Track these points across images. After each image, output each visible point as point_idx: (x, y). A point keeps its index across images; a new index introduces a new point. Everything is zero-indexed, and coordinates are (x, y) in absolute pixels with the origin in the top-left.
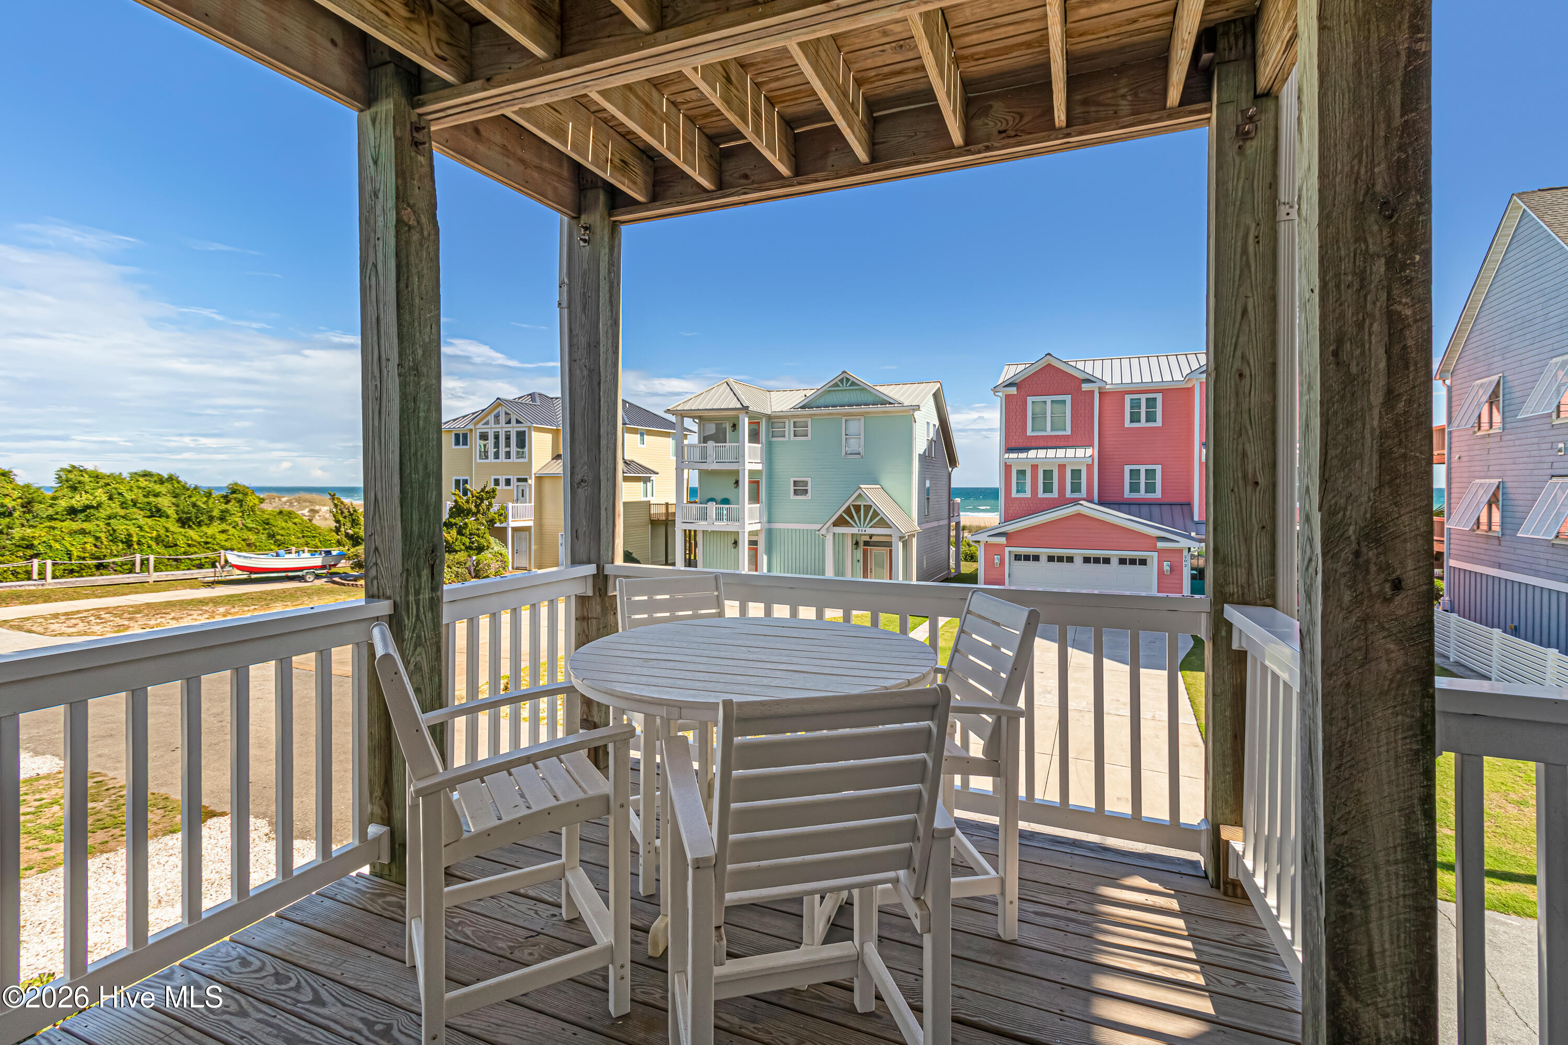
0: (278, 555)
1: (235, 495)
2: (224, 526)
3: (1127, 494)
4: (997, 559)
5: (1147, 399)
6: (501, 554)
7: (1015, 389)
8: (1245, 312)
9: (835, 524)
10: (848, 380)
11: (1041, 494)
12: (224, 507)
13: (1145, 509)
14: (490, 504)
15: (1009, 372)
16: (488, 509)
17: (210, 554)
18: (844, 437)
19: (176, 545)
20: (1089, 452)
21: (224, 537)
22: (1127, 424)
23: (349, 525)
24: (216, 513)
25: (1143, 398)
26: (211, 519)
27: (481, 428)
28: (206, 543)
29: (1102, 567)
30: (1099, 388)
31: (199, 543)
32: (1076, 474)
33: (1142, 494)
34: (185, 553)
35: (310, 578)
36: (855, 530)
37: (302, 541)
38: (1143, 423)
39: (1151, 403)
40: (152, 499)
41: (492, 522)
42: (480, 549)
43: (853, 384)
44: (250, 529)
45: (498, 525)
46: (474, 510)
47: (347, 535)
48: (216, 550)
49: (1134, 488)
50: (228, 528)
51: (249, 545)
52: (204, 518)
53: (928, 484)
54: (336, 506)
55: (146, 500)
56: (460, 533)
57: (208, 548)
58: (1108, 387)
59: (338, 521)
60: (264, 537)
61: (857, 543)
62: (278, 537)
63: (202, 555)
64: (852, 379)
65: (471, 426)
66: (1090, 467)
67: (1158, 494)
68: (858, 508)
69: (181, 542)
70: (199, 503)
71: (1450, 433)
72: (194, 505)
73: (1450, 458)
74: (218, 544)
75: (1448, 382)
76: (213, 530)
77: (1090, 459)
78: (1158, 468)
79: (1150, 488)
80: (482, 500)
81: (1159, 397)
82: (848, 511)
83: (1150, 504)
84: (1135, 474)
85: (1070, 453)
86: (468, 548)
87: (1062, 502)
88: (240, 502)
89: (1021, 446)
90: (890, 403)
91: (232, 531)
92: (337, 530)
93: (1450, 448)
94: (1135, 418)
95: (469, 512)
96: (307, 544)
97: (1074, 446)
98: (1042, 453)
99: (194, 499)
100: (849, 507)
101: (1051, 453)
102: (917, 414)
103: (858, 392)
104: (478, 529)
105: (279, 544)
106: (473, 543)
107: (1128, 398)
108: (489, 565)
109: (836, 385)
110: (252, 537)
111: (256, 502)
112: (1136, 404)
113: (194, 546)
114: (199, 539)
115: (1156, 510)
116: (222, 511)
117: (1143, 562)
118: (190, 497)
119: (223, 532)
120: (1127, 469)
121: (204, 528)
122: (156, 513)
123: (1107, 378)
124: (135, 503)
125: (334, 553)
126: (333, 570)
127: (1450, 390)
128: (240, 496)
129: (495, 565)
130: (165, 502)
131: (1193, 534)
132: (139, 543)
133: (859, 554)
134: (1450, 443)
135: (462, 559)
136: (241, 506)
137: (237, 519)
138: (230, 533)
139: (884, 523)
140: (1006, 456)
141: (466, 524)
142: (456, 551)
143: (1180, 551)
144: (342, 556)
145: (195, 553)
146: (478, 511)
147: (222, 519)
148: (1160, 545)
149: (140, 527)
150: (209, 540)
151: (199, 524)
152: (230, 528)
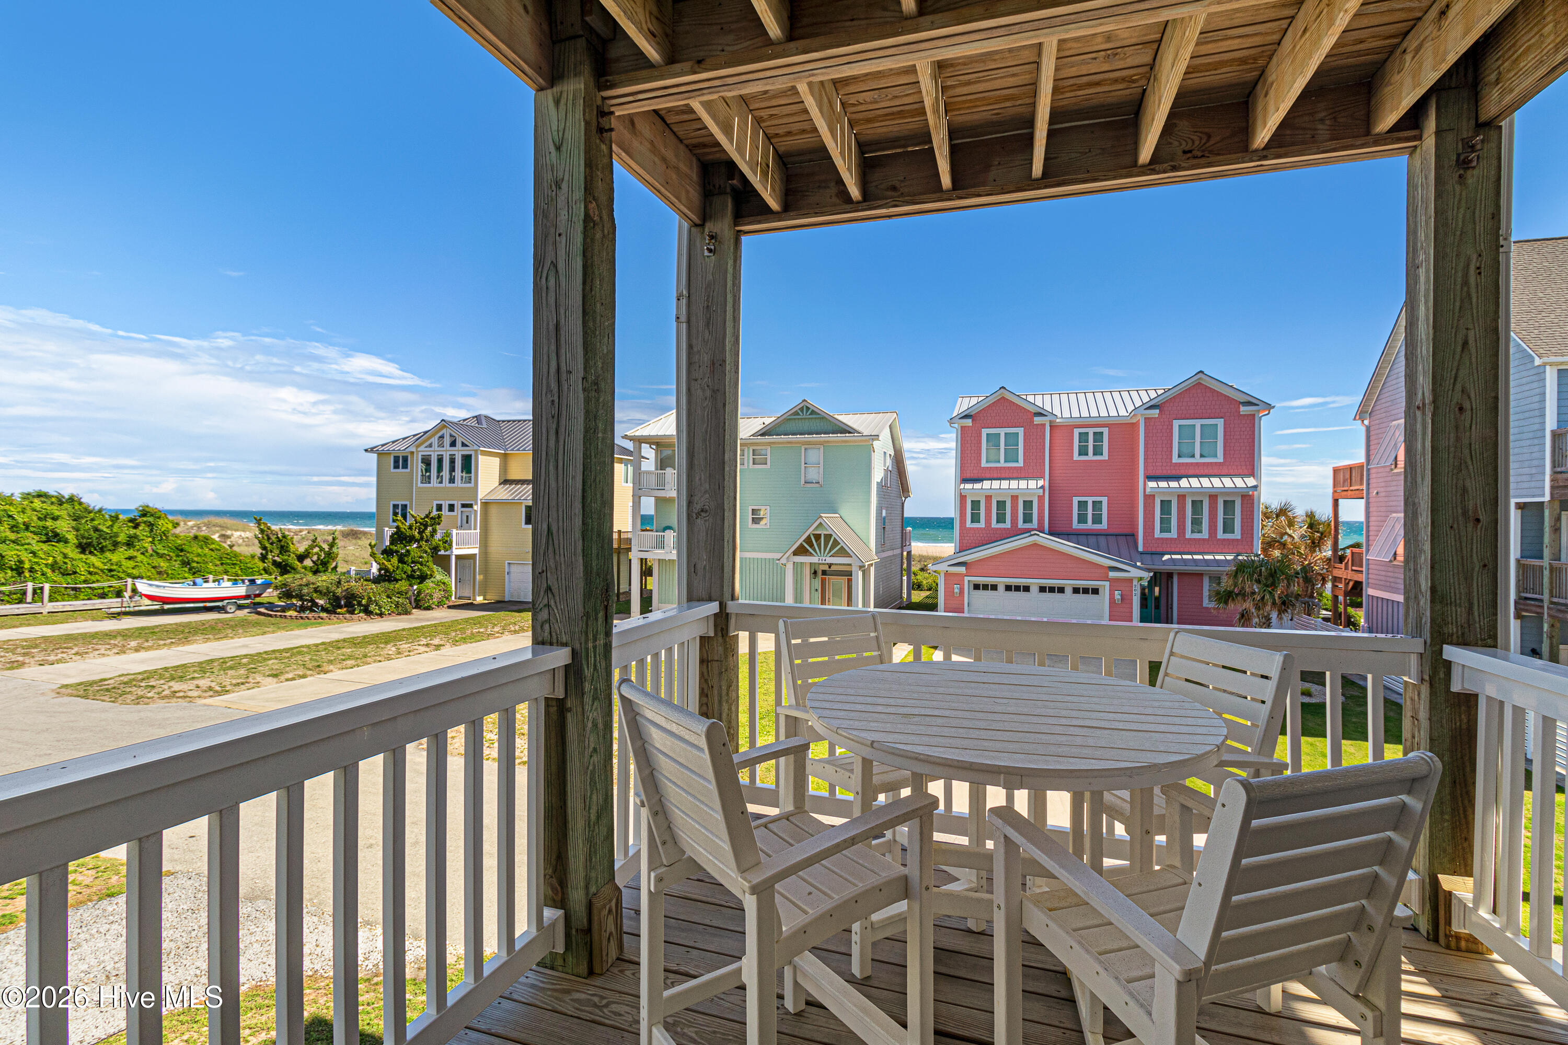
0: (195, 584)
1: (145, 519)
2: (131, 552)
3: (1075, 525)
4: (956, 589)
5: (1095, 433)
6: (444, 583)
7: (970, 420)
8: (1465, 344)
9: (795, 553)
10: (808, 408)
11: (994, 524)
12: (132, 531)
13: (1092, 540)
14: (434, 531)
15: (964, 404)
16: (432, 536)
17: (115, 583)
18: (803, 466)
19: (76, 573)
20: (1041, 483)
21: (131, 563)
22: (1076, 457)
23: (277, 552)
24: (122, 538)
25: (1091, 431)
27: (423, 451)
28: (111, 570)
29: (1056, 596)
30: (1050, 422)
31: (102, 570)
32: (1028, 504)
33: (1089, 525)
34: (86, 582)
35: (231, 608)
36: (814, 559)
37: (220, 569)
38: (1091, 457)
39: (1098, 436)
40: (49, 522)
41: (436, 549)
42: (423, 578)
43: (813, 412)
44: (161, 556)
45: (442, 552)
46: (417, 536)
47: (275, 563)
48: (121, 578)
49: (1082, 519)
50: (135, 554)
51: (160, 573)
52: (108, 543)
53: (884, 514)
54: (262, 531)
55: (42, 523)
56: (401, 561)
57: (112, 576)
58: (1058, 420)
59: (264, 548)
60: (177, 565)
61: (815, 573)
62: (194, 565)
63: (106, 584)
64: (812, 408)
65: (413, 449)
66: (1041, 498)
67: (1104, 525)
68: (818, 537)
69: (82, 569)
70: (101, 527)
71: (1368, 470)
72: (96, 530)
73: (1368, 493)
74: (124, 572)
75: (1366, 422)
76: (118, 556)
77: (1041, 490)
78: (1105, 500)
79: (1097, 519)
80: (426, 526)
81: (1105, 431)
82: (808, 540)
83: (1097, 534)
84: (1083, 505)
85: (1023, 484)
86: (410, 577)
87: (1015, 532)
88: (151, 525)
89: (976, 476)
90: (850, 433)
91: (140, 557)
92: (263, 558)
93: (1368, 484)
94: (1083, 451)
95: (412, 539)
96: (226, 572)
97: (1027, 478)
98: (996, 484)
99: (96, 523)
100: (809, 537)
101: (1005, 484)
102: (875, 443)
103: (818, 421)
104: (421, 557)
105: (195, 572)
106: (414, 571)
107: (1076, 432)
108: (431, 596)
109: (796, 413)
110: (164, 565)
111: (170, 526)
112: (1083, 437)
113: (96, 573)
114: (101, 566)
115: (1102, 540)
116: (130, 537)
117: (1096, 591)
118: (92, 520)
119: (130, 558)
120: (1076, 500)
121: (108, 554)
122: (53, 537)
123: (1057, 412)
124: (28, 527)
125: (259, 582)
126: (258, 600)
127: (1368, 429)
128: (151, 519)
129: (437, 595)
130: (63, 526)
131: (1139, 564)
132: (32, 570)
133: (817, 583)
134: (1368, 480)
135: (403, 588)
136: (151, 531)
137: (146, 545)
138: (139, 559)
139: (843, 552)
140: (962, 486)
141: (408, 551)
142: (397, 580)
143: (1130, 580)
144: (267, 585)
145: (98, 581)
146: (422, 538)
147: (129, 545)
148: (1112, 574)
149: (34, 553)
150: (114, 567)
151: (102, 550)
152: (138, 554)
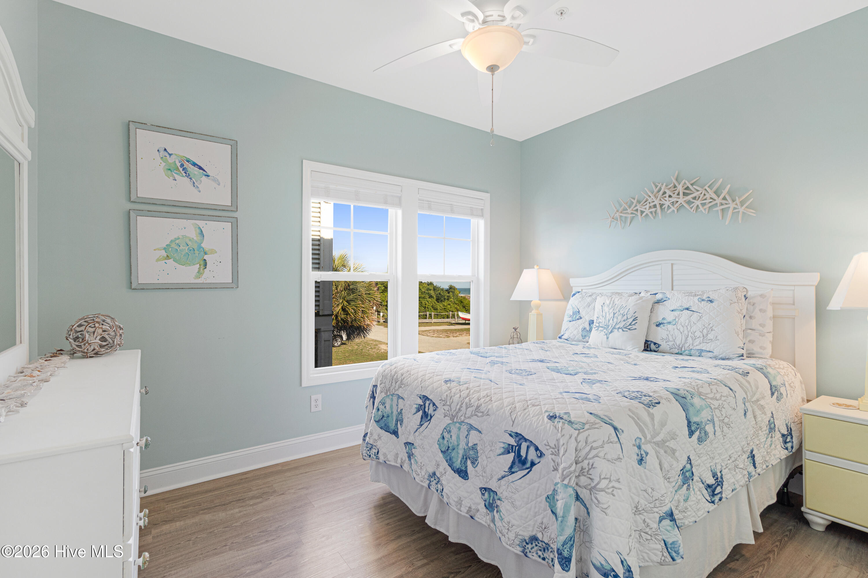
1: (451, 290)
12: (448, 294)
19: (437, 309)
21: (449, 306)
26: (445, 299)
28: (445, 309)
34: (439, 312)
40: (429, 292)
44: (456, 304)
52: (442, 299)
55: (427, 292)
60: (461, 307)
63: (444, 314)
69: (439, 308)
70: (441, 293)
72: (440, 294)
76: (445, 303)
88: (453, 292)
91: (451, 304)
99: (439, 291)
110: (458, 307)
113: (442, 310)
118: (438, 290)
119: (449, 304)
121: (443, 303)
122: (431, 297)
124: (424, 292)
128: (453, 290)
130: (432, 293)
132: (428, 308)
136: (453, 295)
137: (452, 300)
147: (448, 299)
149: (428, 302)
152: (450, 303)
